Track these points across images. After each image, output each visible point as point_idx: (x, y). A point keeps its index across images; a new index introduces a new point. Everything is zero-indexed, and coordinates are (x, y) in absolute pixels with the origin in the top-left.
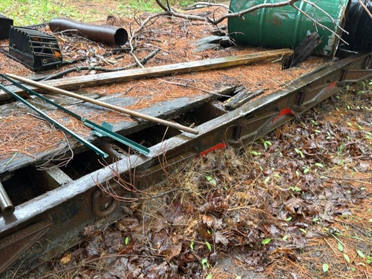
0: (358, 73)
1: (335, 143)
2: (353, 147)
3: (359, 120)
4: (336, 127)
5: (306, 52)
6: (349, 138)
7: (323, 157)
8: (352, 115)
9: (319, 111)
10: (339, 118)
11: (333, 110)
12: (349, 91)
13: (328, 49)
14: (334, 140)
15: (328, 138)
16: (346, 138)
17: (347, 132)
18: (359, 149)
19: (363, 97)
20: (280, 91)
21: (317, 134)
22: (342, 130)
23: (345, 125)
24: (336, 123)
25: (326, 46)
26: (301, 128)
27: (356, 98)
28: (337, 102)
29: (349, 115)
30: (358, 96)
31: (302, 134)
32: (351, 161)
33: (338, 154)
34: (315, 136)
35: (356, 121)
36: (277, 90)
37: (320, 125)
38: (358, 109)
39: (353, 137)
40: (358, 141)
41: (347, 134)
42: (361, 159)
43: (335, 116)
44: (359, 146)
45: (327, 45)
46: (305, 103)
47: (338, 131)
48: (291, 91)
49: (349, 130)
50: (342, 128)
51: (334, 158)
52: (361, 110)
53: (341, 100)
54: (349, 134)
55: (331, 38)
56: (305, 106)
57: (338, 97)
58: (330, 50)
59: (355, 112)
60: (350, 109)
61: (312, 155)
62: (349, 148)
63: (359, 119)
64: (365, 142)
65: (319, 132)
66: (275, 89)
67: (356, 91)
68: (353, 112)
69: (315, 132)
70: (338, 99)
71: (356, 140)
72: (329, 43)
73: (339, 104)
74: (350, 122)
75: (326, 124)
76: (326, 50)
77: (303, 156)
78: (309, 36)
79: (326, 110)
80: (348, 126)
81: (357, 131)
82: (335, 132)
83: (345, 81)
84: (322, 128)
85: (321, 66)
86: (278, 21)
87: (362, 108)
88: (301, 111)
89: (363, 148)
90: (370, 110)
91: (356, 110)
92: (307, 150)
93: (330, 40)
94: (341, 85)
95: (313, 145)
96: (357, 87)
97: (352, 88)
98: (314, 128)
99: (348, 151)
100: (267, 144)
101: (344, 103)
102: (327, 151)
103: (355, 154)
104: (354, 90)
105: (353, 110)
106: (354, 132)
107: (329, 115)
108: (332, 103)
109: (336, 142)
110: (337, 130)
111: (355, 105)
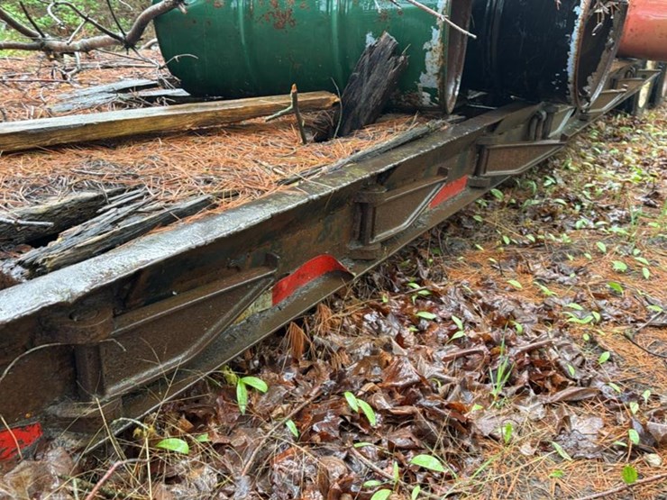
0: (516, 151)
1: (480, 353)
2: (537, 357)
3: (538, 269)
4: (480, 297)
5: (370, 95)
6: (519, 327)
7: (442, 417)
8: (519, 259)
9: (430, 256)
10: (486, 271)
11: (468, 251)
12: (502, 204)
13: (428, 85)
14: (476, 340)
15: (458, 335)
16: (512, 327)
17: (511, 307)
18: (558, 364)
19: (537, 214)
20: (277, 197)
21: (425, 324)
22: (496, 305)
23: (503, 288)
24: (478, 284)
25: (423, 77)
26: (378, 309)
27: (522, 217)
28: (477, 230)
29: (511, 258)
30: (525, 212)
31: (379, 332)
32: (540, 412)
33: (494, 392)
34: (420, 332)
35: (532, 273)
36: (267, 193)
37: (435, 295)
38: (531, 243)
39: (532, 322)
40: (548, 333)
41: (512, 316)
42: (570, 403)
43: (475, 265)
44: (553, 355)
45: (425, 72)
46: (381, 236)
47: (487, 308)
48: (315, 196)
49: (518, 302)
50: (496, 297)
51: (481, 414)
52: (538, 244)
53: (485, 223)
54: (517, 312)
55: (431, 49)
56: (384, 242)
57: (478, 218)
58: (436, 86)
59: (525, 250)
60: (511, 243)
61: (407, 410)
62: (526, 362)
63: (538, 266)
64: (567, 334)
65: (431, 316)
66: (263, 192)
67: (518, 201)
68: (519, 251)
69: (420, 318)
70: (477, 222)
71: (543, 331)
72: (428, 66)
73: (482, 235)
74: (513, 277)
75: (452, 290)
76: (425, 89)
77: (374, 419)
78: (372, 47)
79: (450, 252)
80: (513, 290)
81: (539, 300)
82: (478, 312)
83: (489, 173)
84: (442, 303)
85: (415, 128)
86: (284, 16)
87: (540, 237)
88: (373, 260)
89: (568, 357)
90: (560, 241)
91: (525, 246)
92: (390, 393)
93: (428, 55)
94: (478, 184)
95: (409, 373)
96: (521, 193)
97: (507, 195)
98: (417, 305)
99: (525, 375)
100: (249, 388)
101: (493, 230)
102: (457, 388)
103: (548, 385)
104: (514, 201)
105: (519, 246)
106: (532, 305)
107: (459, 265)
108: (466, 234)
109: (482, 348)
110: (484, 306)
111: (521, 233)
